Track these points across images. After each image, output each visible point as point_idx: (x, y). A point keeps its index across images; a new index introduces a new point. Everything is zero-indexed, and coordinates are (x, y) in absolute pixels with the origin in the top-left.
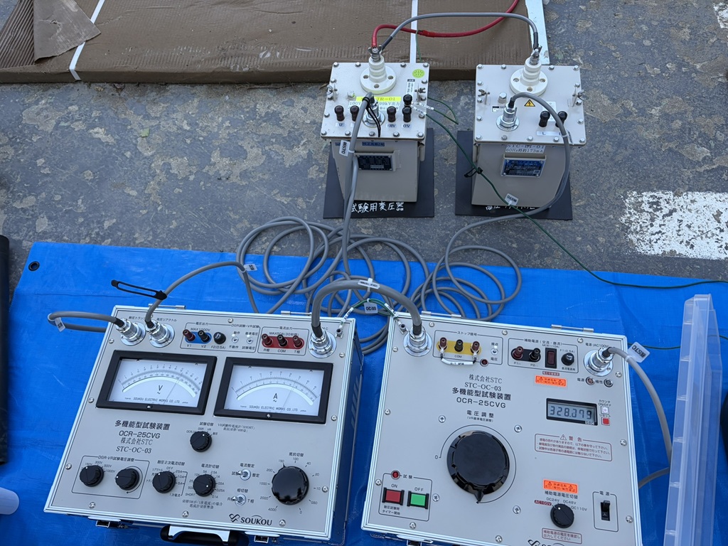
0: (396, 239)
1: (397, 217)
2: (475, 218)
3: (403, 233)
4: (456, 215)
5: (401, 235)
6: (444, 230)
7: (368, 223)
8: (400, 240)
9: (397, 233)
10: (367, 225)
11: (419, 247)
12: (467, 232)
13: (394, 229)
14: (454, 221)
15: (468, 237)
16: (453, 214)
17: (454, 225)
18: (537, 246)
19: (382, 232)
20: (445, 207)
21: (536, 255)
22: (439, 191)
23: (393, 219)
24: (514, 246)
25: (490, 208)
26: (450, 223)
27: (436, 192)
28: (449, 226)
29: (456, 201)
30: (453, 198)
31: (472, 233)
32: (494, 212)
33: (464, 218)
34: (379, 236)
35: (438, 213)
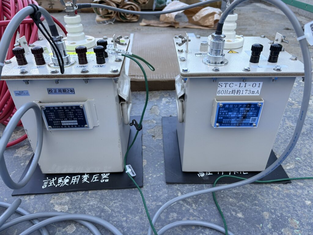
0: (96, 216)
1: (101, 189)
2: (188, 187)
3: (106, 208)
4: (168, 183)
5: (103, 211)
6: (155, 201)
7: (66, 198)
8: (100, 217)
9: (99, 207)
10: (64, 201)
11: (124, 224)
12: (181, 202)
13: (96, 203)
14: (165, 190)
15: (184, 208)
16: (164, 183)
17: (166, 195)
18: (266, 215)
19: (80, 208)
20: (155, 176)
21: (269, 226)
22: (147, 161)
23: (95, 191)
24: (240, 215)
25: (203, 175)
26: (161, 193)
27: (145, 163)
28: (161, 196)
29: (166, 170)
30: (163, 168)
31: (188, 203)
32: (207, 178)
33: (176, 187)
34: (76, 213)
35: (147, 182)
